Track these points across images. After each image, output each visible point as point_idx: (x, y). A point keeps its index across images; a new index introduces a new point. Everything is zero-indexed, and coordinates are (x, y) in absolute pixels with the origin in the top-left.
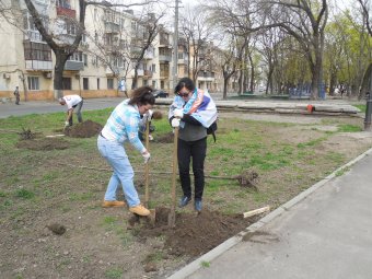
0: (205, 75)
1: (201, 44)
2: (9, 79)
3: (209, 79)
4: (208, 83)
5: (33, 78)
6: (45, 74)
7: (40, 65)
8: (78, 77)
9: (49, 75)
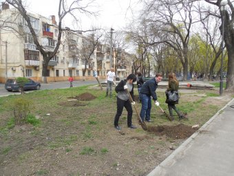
0: (121, 68)
1: (119, 51)
2: (15, 71)
3: (123, 70)
4: (123, 72)
5: (29, 70)
6: (36, 68)
7: (33, 63)
8: (53, 69)
9: (38, 68)
